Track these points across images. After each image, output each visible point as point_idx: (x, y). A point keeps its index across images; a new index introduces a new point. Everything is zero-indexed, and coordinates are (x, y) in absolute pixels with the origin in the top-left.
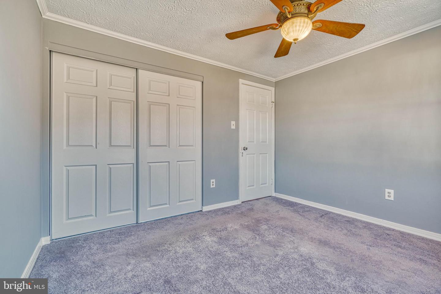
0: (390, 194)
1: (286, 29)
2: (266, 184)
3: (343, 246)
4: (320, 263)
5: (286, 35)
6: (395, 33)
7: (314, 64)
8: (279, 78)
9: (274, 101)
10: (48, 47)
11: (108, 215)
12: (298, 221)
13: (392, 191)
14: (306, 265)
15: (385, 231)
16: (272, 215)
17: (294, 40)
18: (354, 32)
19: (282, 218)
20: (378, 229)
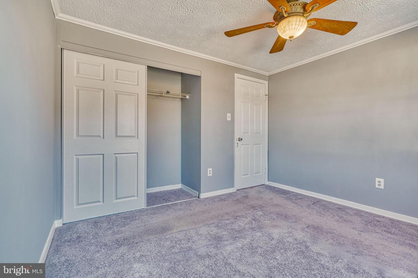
0: (380, 183)
1: (282, 27)
2: (259, 173)
3: (335, 231)
4: (313, 246)
5: (282, 33)
6: (386, 30)
7: (307, 59)
8: (273, 72)
9: (267, 94)
10: (60, 45)
11: (115, 201)
12: (291, 208)
13: (382, 180)
14: (301, 248)
15: (375, 218)
16: (266, 202)
17: (290, 37)
18: (347, 30)
19: (276, 205)
20: (369, 216)
